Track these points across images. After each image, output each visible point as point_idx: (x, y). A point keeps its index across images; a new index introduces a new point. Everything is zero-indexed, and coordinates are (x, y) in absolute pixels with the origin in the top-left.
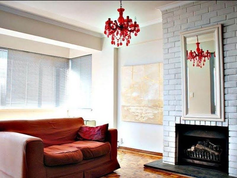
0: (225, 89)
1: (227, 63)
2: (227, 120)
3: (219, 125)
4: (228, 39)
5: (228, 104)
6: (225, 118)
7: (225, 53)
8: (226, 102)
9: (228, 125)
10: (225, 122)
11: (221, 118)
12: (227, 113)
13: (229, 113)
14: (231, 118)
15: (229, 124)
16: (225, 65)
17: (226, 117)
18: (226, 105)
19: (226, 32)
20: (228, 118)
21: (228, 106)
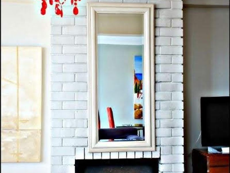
0: (156, 102)
1: (160, 64)
2: (158, 148)
3: (148, 156)
4: (161, 29)
5: (160, 125)
6: (156, 146)
7: (157, 48)
8: (158, 121)
9: (160, 155)
10: (156, 152)
11: (151, 146)
12: (159, 138)
13: (161, 138)
14: (163, 146)
15: (161, 153)
16: (157, 66)
17: (157, 144)
18: (158, 126)
19: (159, 17)
20: (160, 145)
21: (160, 127)
